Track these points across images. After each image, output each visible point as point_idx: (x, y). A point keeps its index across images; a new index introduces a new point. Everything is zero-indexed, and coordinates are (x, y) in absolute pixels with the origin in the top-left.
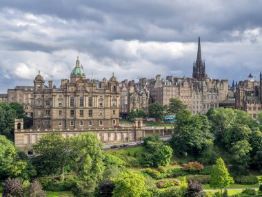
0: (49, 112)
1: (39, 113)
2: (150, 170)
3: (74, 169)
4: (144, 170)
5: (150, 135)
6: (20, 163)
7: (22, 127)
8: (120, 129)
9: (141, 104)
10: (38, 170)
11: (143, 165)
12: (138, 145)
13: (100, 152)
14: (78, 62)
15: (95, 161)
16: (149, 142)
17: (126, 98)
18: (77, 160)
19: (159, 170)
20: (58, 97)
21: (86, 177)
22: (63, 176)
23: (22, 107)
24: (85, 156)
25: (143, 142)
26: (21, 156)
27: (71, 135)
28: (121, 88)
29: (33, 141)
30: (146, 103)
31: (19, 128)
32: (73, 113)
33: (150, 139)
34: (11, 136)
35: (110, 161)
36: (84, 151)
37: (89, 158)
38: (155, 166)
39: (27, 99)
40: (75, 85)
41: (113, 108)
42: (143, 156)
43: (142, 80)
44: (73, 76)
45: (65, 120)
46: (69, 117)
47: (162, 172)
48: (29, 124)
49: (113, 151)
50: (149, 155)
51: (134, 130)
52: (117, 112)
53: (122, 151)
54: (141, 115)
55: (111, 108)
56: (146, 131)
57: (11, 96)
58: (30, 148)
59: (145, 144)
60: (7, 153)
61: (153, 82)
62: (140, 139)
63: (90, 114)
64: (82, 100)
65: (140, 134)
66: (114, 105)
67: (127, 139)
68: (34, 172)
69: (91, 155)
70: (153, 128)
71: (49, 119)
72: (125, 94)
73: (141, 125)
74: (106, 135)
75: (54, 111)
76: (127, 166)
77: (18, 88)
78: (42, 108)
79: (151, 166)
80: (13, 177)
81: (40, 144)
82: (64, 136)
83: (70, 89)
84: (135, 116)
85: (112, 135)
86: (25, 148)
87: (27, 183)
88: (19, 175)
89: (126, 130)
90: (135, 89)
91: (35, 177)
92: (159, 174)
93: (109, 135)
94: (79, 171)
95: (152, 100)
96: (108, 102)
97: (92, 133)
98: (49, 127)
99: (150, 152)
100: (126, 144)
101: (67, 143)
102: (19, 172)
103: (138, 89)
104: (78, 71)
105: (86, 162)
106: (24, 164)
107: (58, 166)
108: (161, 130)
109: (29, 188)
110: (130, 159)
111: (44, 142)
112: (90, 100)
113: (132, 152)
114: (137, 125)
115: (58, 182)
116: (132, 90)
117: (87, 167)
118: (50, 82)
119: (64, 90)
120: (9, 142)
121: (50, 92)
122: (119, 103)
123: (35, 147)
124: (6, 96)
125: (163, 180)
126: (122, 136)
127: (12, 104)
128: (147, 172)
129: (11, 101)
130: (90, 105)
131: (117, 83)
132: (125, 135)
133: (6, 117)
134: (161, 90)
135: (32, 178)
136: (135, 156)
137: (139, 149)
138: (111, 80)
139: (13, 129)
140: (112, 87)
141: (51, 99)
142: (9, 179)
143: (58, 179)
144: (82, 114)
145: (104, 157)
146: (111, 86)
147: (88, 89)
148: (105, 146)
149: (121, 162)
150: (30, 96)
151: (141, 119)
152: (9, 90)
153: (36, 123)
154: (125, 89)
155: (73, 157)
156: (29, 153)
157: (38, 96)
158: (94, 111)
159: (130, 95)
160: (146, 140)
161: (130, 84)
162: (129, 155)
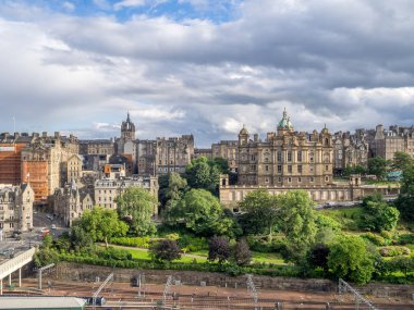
0: (255, 167)
1: (244, 168)
2: (371, 235)
3: (283, 230)
4: (364, 234)
5: (370, 194)
6: (226, 220)
7: (227, 183)
8: (334, 187)
9: (359, 158)
10: (244, 229)
11: (362, 228)
12: (355, 206)
13: (312, 211)
14: (284, 114)
15: (306, 222)
16: (370, 203)
17: (340, 152)
18: (286, 219)
19: (382, 235)
20: (264, 151)
21: (296, 239)
22: (270, 237)
23: (226, 163)
24: (295, 216)
25: (361, 202)
26: (227, 213)
27: (278, 193)
28: (334, 141)
29: (238, 199)
30: (364, 157)
31: (224, 184)
32: (280, 168)
33: (370, 199)
34: (216, 192)
35: (323, 222)
36: (294, 210)
37: (299, 217)
38: (377, 231)
39: (232, 154)
40: (283, 138)
41: (325, 163)
42: (363, 218)
43: (360, 131)
44: (280, 128)
45: (271, 176)
46: (276, 172)
47: (386, 237)
48: (234, 180)
49: (327, 211)
50: (369, 218)
51: (351, 189)
52: (330, 167)
53: (337, 212)
54: (358, 171)
55: (323, 163)
56: (366, 189)
57: (216, 150)
58: (236, 205)
59: (364, 205)
60: (213, 210)
61: (372, 133)
62: (358, 198)
63: (300, 169)
64: (290, 155)
65: (357, 193)
66: (327, 160)
67: (343, 198)
68: (240, 230)
69: (302, 215)
70: (373, 186)
71: (255, 175)
72: (339, 147)
73: (360, 182)
74: (317, 193)
75: (260, 167)
76: (343, 229)
77: (222, 143)
78: (247, 163)
79: (372, 230)
80: (219, 234)
81: (246, 202)
82: (271, 193)
83: (276, 143)
84: (353, 172)
85: (325, 194)
86: (230, 205)
87: (233, 242)
88: (225, 233)
89: (341, 188)
90: (351, 141)
91: (241, 236)
92: (382, 240)
93: (321, 193)
94: (288, 231)
95: (372, 154)
96: (320, 156)
97: (302, 191)
98: (255, 183)
99: (371, 214)
100: (341, 203)
101: (275, 201)
102: (225, 230)
103: (354, 142)
104: (285, 123)
105: (296, 223)
106: (230, 222)
107: (265, 226)
108: (385, 189)
109: (236, 247)
110: (346, 221)
111: (250, 199)
112: (300, 155)
113: (349, 213)
114: (354, 182)
115: (265, 243)
116: (347, 142)
117: (297, 228)
118: (256, 136)
119: (270, 144)
120: (214, 198)
121: (256, 146)
122: (332, 157)
123: (241, 204)
124: (210, 151)
125: (388, 247)
126: (337, 195)
127: (216, 159)
128: (367, 237)
129: (215, 156)
130: (300, 159)
131: (329, 135)
132: (340, 194)
133: (211, 172)
134: (383, 142)
135: (238, 237)
136: (352, 218)
137: (357, 210)
138: (323, 132)
139: (218, 186)
140: (324, 140)
141: (257, 154)
142: (215, 236)
143: (265, 239)
144: (290, 170)
145: (316, 217)
146: (323, 138)
147: (296, 143)
148: (316, 206)
149: (336, 224)
150: (234, 151)
151: (359, 176)
152: (213, 145)
153: (241, 179)
154: (339, 142)
155: (281, 216)
156: (235, 210)
157: (244, 151)
158: (303, 166)
159: (345, 148)
160: (365, 200)
161: (345, 136)
162: (345, 216)
